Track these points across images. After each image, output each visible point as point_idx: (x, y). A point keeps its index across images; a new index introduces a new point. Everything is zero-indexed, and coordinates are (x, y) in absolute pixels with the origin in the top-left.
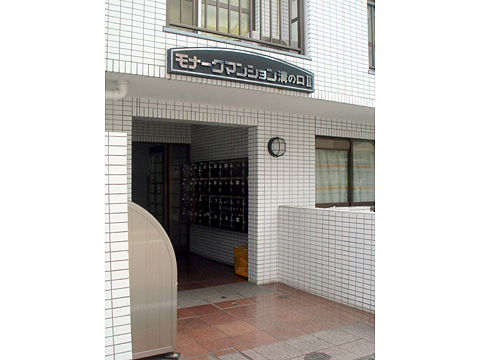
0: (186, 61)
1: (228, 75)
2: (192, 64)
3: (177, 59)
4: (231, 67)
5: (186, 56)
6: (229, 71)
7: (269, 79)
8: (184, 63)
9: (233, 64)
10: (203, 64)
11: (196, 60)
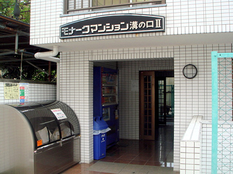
0: (67, 31)
1: (93, 33)
2: (71, 32)
3: (62, 31)
4: (94, 28)
5: (68, 28)
6: (93, 31)
7: (122, 29)
8: (66, 33)
9: (96, 26)
10: (77, 30)
11: (73, 29)
